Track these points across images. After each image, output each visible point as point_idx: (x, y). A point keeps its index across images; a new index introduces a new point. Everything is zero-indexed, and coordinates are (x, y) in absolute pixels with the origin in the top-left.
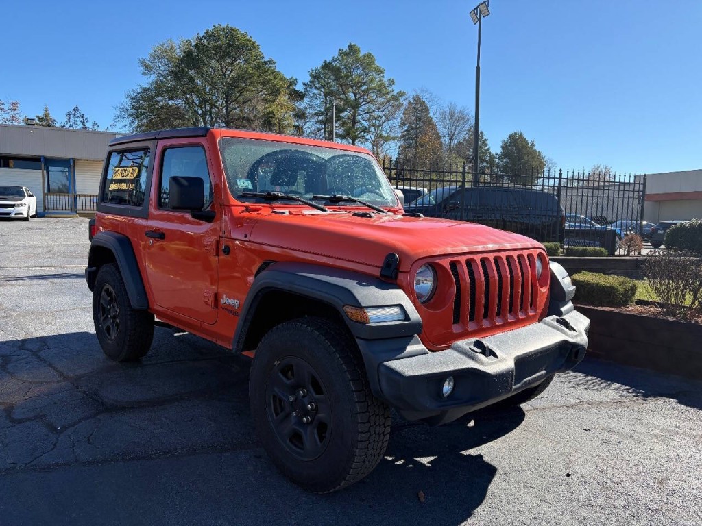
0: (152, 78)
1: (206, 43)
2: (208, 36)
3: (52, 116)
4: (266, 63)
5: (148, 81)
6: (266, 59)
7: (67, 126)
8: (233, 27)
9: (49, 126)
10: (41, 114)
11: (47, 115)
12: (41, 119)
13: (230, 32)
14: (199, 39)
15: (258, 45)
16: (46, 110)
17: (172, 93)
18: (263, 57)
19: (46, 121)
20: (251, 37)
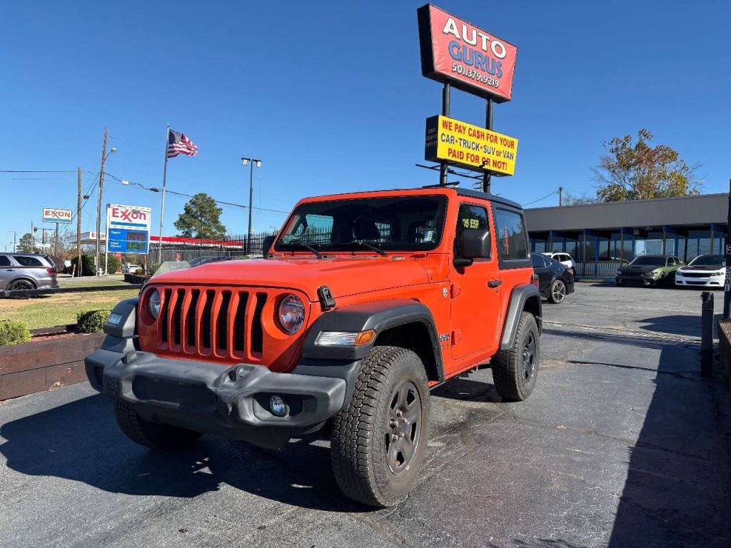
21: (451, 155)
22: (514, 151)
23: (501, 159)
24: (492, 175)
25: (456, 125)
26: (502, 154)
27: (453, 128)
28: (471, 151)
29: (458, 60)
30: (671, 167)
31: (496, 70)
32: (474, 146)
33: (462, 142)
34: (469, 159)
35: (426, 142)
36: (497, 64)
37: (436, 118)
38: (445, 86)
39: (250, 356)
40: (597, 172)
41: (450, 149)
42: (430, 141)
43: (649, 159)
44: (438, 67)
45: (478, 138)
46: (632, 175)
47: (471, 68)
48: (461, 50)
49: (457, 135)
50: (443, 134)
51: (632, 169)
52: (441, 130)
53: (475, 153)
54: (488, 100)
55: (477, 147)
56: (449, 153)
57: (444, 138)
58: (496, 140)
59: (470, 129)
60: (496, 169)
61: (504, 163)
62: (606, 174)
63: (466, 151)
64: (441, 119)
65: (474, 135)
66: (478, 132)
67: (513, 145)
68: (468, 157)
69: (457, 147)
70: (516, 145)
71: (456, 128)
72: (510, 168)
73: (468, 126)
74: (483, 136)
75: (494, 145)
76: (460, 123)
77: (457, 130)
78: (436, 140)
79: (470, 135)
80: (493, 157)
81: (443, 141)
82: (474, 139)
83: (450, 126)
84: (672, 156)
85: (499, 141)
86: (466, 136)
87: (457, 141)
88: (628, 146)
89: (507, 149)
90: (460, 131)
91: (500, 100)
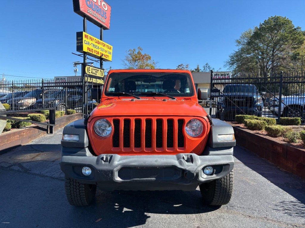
0: (240, 47)
1: (264, 26)
2: (266, 23)
3: (200, 68)
4: (295, 29)
5: (237, 48)
6: (295, 27)
7: (204, 72)
8: (278, 16)
9: (198, 72)
10: (196, 68)
11: (198, 68)
12: (196, 70)
13: (276, 19)
14: (261, 25)
15: (291, 21)
16: (198, 66)
17: (248, 51)
18: (294, 27)
19: (198, 70)
20: (288, 18)
21: (88, 50)
22: (111, 51)
23: (107, 54)
24: (104, 60)
25: (90, 37)
26: (107, 52)
27: (89, 38)
28: (96, 49)
29: (90, 8)
30: (149, 62)
31: (104, 15)
32: (97, 47)
33: (93, 45)
34: (95, 53)
35: (77, 43)
36: (105, 13)
37: (82, 32)
38: (84, 19)
39: (178, 150)
40: (124, 62)
41: (88, 48)
42: (79, 43)
43: (142, 58)
44: (82, 9)
45: (99, 44)
46: (136, 64)
47: (95, 12)
48: (90, 3)
49: (91, 42)
50: (85, 41)
51: (137, 61)
52: (84, 39)
53: (97, 50)
54: (101, 28)
55: (98, 48)
56: (88, 49)
57: (86, 42)
58: (105, 45)
59: (95, 40)
60: (105, 58)
61: (108, 56)
62: (127, 63)
63: (94, 49)
64: (84, 33)
65: (97, 42)
66: (98, 41)
67: (111, 48)
68: (95, 52)
69: (91, 47)
70: (112, 49)
71: (90, 39)
72: (110, 58)
73: (95, 38)
74: (100, 43)
75: (104, 48)
76: (91, 36)
77: (91, 39)
78: (82, 43)
79: (95, 42)
80: (104, 53)
81: (85, 44)
82: (96, 44)
83: (88, 37)
84: (150, 58)
85: (106, 46)
86: (94, 43)
87: (90, 44)
88: (135, 53)
89: (108, 50)
90: (91, 40)
91: (105, 28)
